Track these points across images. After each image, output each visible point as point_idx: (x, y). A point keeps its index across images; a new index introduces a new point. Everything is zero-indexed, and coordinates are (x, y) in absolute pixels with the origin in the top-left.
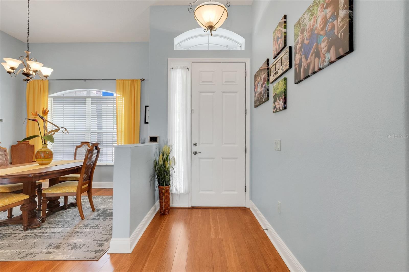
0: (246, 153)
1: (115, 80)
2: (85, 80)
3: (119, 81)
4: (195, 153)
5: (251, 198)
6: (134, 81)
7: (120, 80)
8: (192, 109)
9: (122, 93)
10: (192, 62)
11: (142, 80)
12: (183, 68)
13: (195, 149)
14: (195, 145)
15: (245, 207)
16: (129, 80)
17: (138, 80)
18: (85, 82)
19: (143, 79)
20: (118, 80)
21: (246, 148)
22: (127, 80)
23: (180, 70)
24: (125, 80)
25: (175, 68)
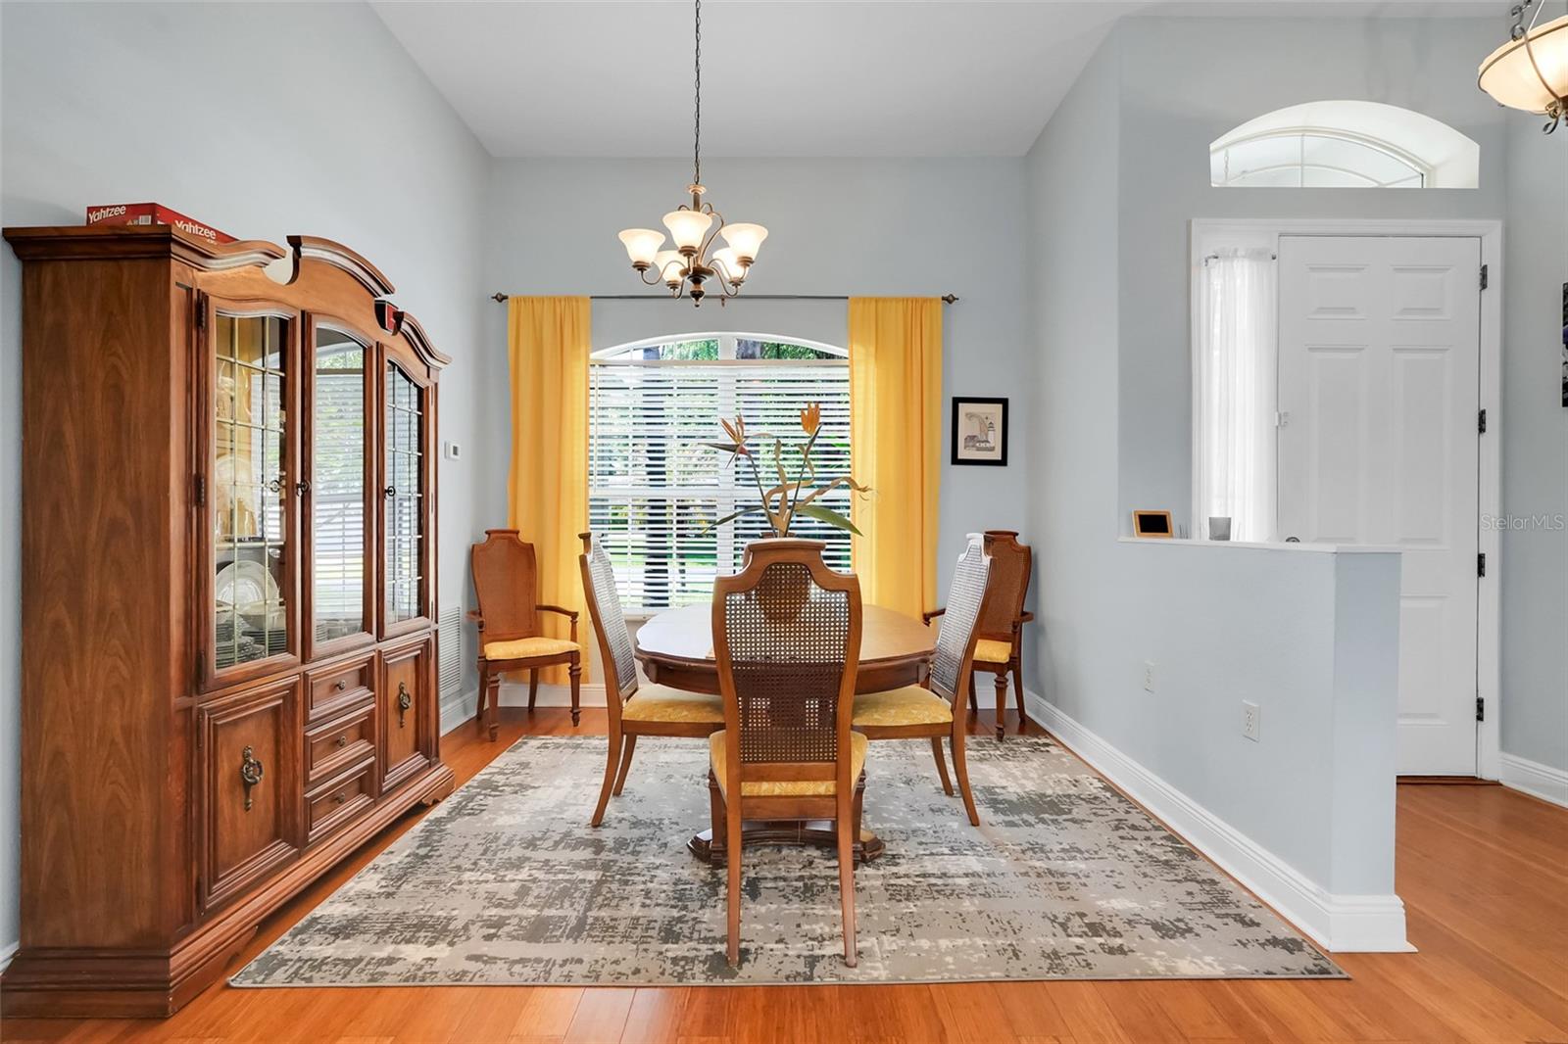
0: (1481, 575)
1: (847, 298)
2: (723, 300)
3: (861, 305)
5: (1505, 744)
6: (919, 303)
9: (872, 349)
10: (1282, 235)
11: (949, 300)
12: (1256, 255)
15: (1474, 778)
16: (897, 300)
17: (931, 300)
18: (723, 304)
19: (951, 295)
20: (858, 300)
21: (1481, 557)
22: (891, 300)
23: (1246, 263)
24: (885, 300)
25: (1227, 258)
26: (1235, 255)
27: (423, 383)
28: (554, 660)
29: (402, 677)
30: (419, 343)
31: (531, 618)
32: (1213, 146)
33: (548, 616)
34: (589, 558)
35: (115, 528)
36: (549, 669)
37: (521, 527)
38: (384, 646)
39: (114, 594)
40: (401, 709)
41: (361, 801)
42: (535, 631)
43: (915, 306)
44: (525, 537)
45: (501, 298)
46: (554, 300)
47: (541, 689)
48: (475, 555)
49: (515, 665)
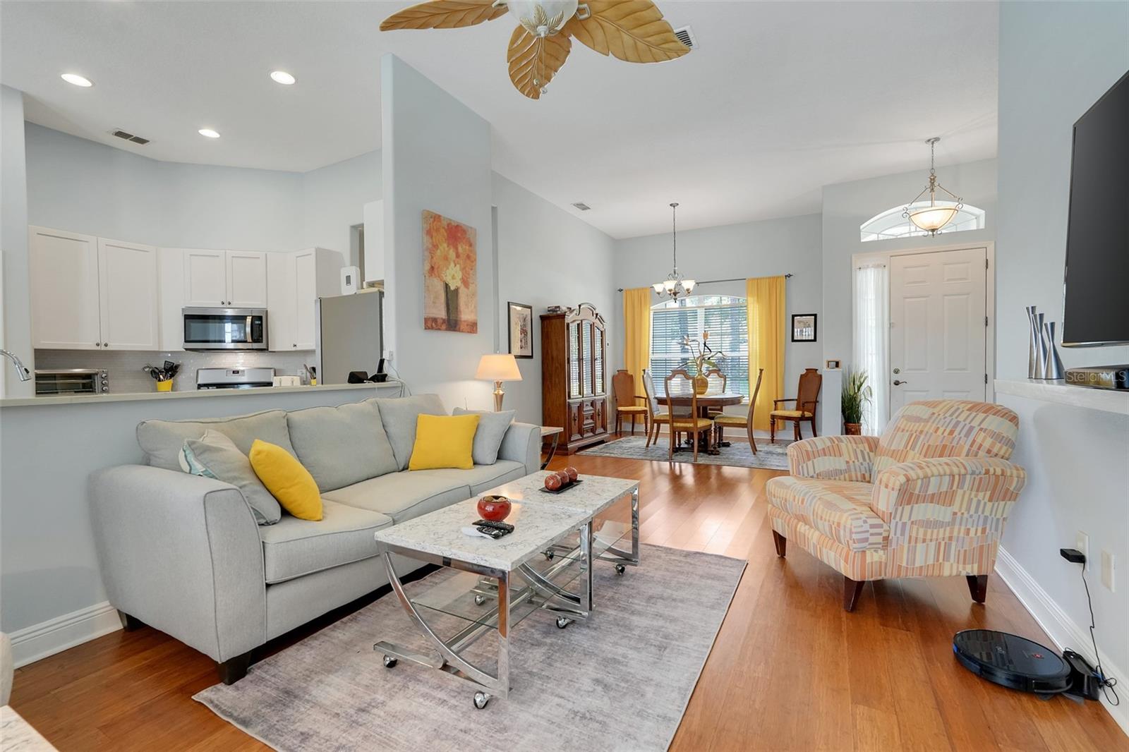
0: (986, 382)
1: (744, 279)
3: (751, 281)
4: (897, 383)
6: (776, 278)
7: (753, 279)
8: (892, 321)
9: (756, 298)
10: (891, 256)
11: (788, 276)
12: (877, 266)
13: (895, 377)
14: (896, 372)
16: (766, 278)
17: (780, 277)
19: (789, 274)
20: (749, 279)
21: (986, 375)
22: (764, 278)
23: (873, 269)
24: (761, 279)
25: (864, 268)
26: (868, 267)
27: (602, 330)
28: (640, 412)
29: (599, 406)
30: (601, 320)
31: (632, 400)
32: (862, 227)
33: (637, 400)
34: (645, 376)
35: (557, 368)
36: (638, 415)
37: (628, 369)
38: (596, 398)
39: (557, 380)
40: (599, 415)
41: (591, 434)
42: (634, 405)
43: (774, 280)
44: (630, 373)
45: (621, 290)
46: (638, 290)
47: (636, 425)
48: (614, 378)
49: (627, 413)
